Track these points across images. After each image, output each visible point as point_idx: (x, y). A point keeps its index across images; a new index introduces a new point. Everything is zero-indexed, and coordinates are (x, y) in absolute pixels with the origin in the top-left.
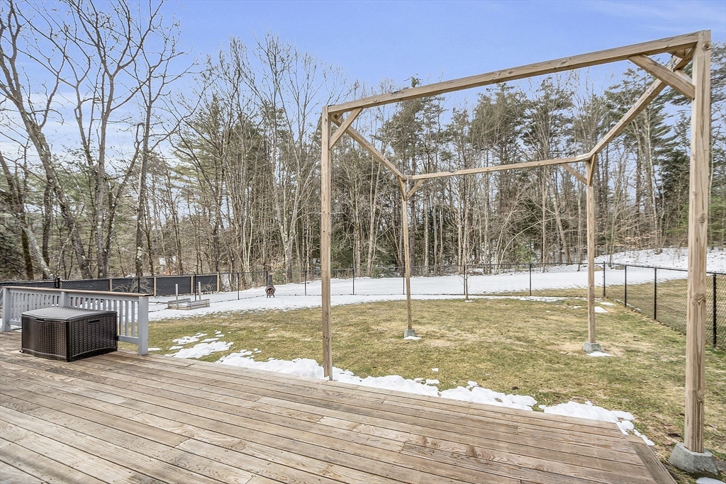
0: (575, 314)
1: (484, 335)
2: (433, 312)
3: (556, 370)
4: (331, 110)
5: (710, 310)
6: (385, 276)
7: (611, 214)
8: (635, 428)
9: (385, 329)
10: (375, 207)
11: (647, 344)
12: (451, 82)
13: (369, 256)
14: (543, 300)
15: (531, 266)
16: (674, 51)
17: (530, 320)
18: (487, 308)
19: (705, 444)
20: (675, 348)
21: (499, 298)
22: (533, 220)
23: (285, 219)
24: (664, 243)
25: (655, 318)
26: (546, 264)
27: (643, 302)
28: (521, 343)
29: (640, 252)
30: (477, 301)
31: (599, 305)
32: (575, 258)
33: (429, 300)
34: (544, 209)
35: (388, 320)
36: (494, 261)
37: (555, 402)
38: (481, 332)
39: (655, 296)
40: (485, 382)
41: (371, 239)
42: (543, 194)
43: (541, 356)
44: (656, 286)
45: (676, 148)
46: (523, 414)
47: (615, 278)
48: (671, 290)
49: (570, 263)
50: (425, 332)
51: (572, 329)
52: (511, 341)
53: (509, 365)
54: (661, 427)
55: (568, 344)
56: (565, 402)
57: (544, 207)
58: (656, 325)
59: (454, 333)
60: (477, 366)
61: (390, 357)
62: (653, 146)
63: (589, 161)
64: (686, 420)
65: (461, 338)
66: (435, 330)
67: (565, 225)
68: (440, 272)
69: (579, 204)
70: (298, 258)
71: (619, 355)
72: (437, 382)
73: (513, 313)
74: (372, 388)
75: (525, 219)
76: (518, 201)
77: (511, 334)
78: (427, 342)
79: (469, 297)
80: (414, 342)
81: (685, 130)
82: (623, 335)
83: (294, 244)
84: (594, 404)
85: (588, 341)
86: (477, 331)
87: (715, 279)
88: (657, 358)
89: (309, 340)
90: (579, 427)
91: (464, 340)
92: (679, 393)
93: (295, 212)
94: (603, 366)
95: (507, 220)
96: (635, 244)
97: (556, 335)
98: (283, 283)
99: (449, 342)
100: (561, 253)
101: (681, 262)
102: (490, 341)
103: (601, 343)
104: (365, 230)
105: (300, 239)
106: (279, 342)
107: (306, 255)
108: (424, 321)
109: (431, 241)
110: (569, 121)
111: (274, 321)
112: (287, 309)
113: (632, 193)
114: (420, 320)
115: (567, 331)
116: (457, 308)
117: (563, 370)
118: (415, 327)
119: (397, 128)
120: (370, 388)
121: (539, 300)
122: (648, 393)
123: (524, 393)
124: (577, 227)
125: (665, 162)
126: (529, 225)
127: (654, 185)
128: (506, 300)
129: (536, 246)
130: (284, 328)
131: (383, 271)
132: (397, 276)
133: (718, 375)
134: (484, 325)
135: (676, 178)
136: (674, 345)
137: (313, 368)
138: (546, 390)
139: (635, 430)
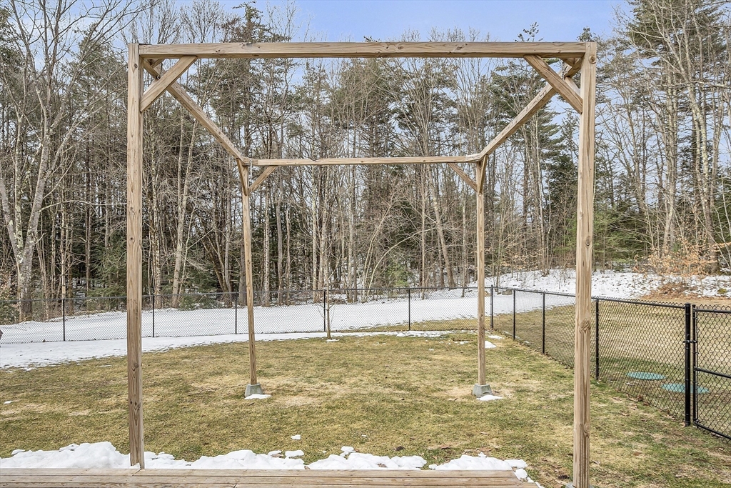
0: (462, 351)
1: (356, 385)
2: (283, 358)
3: (446, 422)
4: (145, 51)
5: (593, 340)
6: (201, 307)
7: (498, 226)
8: (528, 476)
9: (214, 387)
10: (185, 198)
11: (537, 382)
12: (327, 45)
13: (176, 275)
14: (425, 335)
15: (409, 291)
16: (565, 57)
17: (411, 361)
18: (356, 349)
19: (590, 482)
20: (563, 384)
21: (371, 334)
22: (410, 230)
23: (18, 209)
24: (550, 262)
25: (544, 352)
26: (426, 289)
27: (532, 334)
28: (403, 392)
29: (528, 273)
30: (342, 340)
31: (488, 339)
32: (459, 280)
33: (275, 341)
34: (423, 215)
35: (217, 373)
36: (361, 284)
37: (447, 459)
38: (352, 381)
39: (544, 325)
40: (363, 445)
41: (179, 247)
42: (422, 195)
43: (427, 406)
44: (544, 314)
45: (563, 152)
46: (415, 476)
47: (503, 305)
48: (558, 319)
49: (453, 286)
50: (274, 387)
51: (460, 370)
52: (390, 390)
53: (390, 421)
54: (552, 471)
55: (456, 388)
56: (457, 457)
57: (423, 213)
58: (545, 360)
59: (317, 385)
60: (351, 426)
61: (227, 426)
62: (541, 147)
63: (479, 163)
64: (574, 460)
65: (327, 392)
66: (289, 382)
67: (448, 239)
68: (286, 300)
69: (464, 211)
70: (44, 278)
71: (510, 397)
72: (300, 453)
73: (391, 353)
74: (214, 470)
75: (401, 228)
76: (392, 204)
77: (390, 381)
78: (280, 400)
79: (332, 334)
80: (261, 401)
81: (571, 132)
82: (513, 373)
83: (35, 253)
84: (488, 456)
85: (478, 384)
86: (346, 380)
87: (597, 304)
88: (547, 397)
89: (86, 413)
90: (476, 480)
91: (330, 394)
92: (567, 433)
93: (39, 197)
94: (494, 411)
95: (378, 227)
96: (522, 263)
97: (442, 378)
98: (12, 321)
99: (310, 398)
100: (443, 274)
101: (567, 285)
102: (365, 392)
103: (491, 384)
104: (167, 234)
105: (47, 244)
106: (27, 421)
107: (58, 272)
108: (271, 371)
109: (274, 253)
110: (454, 104)
111: (9, 388)
112: (31, 365)
113: (519, 202)
114: (266, 371)
115: (454, 373)
116: (316, 351)
117: (452, 420)
118: (260, 380)
119: (223, 79)
120: (211, 470)
121: (419, 335)
122: (539, 436)
123: (411, 454)
124: (462, 241)
125: (552, 167)
126: (405, 237)
127: (541, 194)
128: (379, 337)
129: (415, 265)
130: (33, 398)
131: (198, 299)
132: (220, 307)
133: (601, 409)
134: (355, 371)
135: (562, 188)
136: (562, 381)
137: (107, 454)
138: (435, 447)
139: (528, 478)
